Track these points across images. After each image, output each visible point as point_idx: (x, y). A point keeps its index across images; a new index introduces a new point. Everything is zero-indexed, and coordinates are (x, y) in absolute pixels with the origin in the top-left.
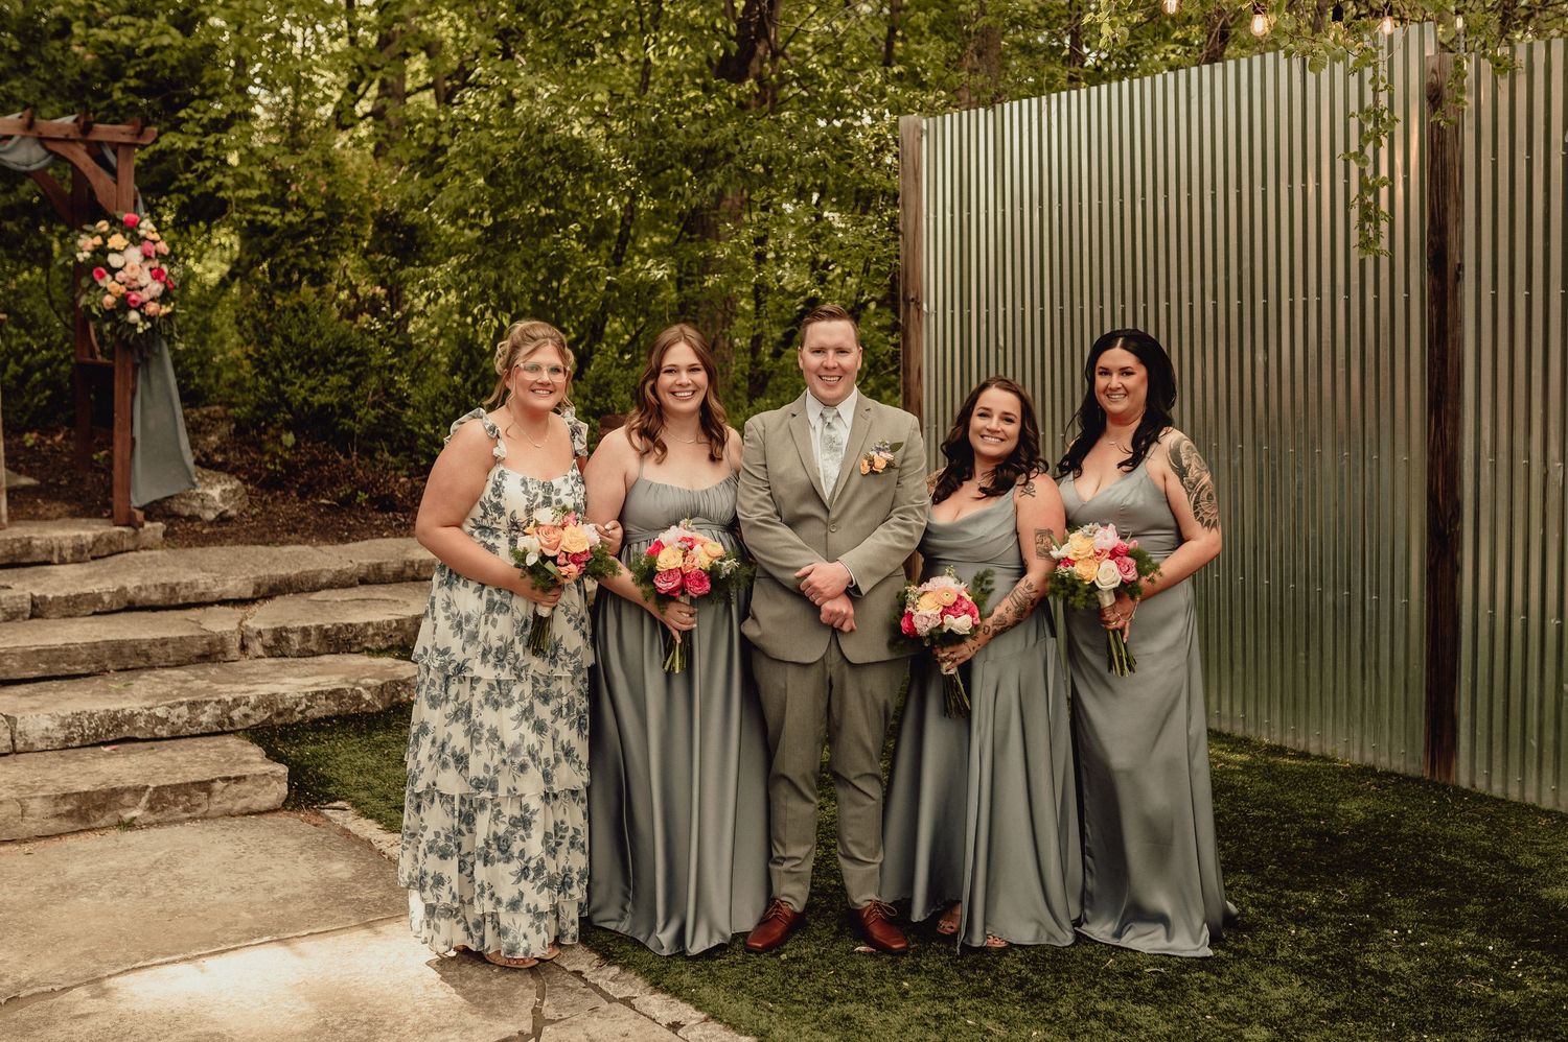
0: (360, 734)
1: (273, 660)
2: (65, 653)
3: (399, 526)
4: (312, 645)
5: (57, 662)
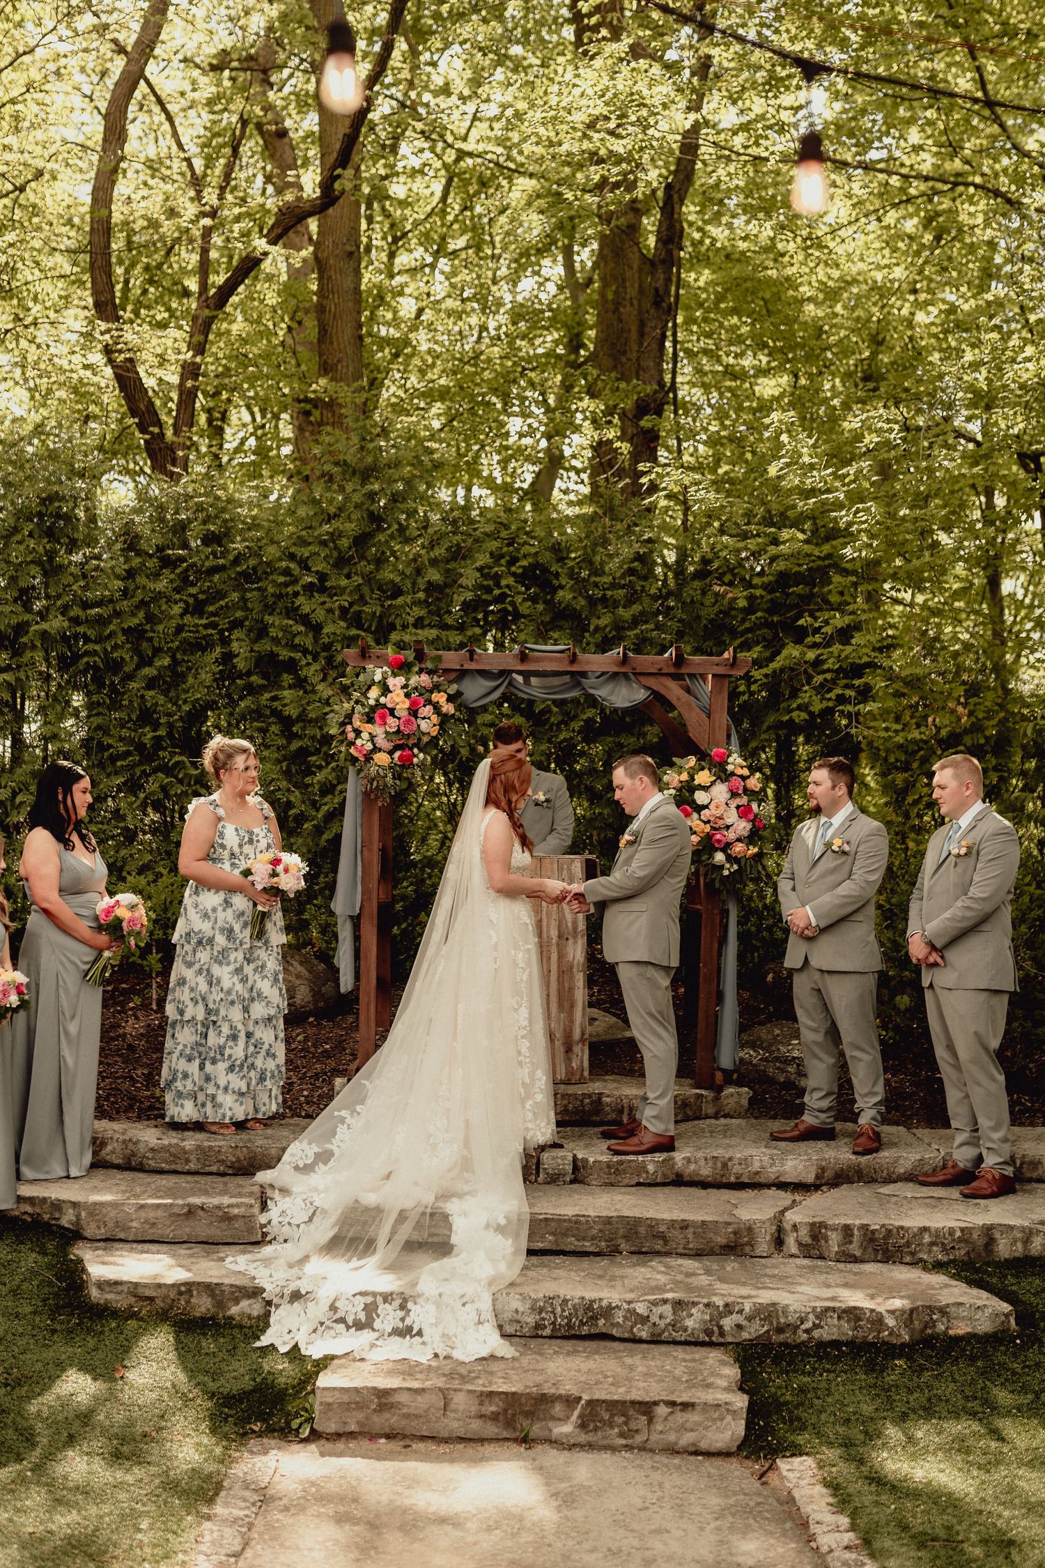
0: (871, 1368)
1: (806, 1262)
2: (576, 1225)
3: (1022, 1112)
4: (855, 1249)
5: (565, 1235)
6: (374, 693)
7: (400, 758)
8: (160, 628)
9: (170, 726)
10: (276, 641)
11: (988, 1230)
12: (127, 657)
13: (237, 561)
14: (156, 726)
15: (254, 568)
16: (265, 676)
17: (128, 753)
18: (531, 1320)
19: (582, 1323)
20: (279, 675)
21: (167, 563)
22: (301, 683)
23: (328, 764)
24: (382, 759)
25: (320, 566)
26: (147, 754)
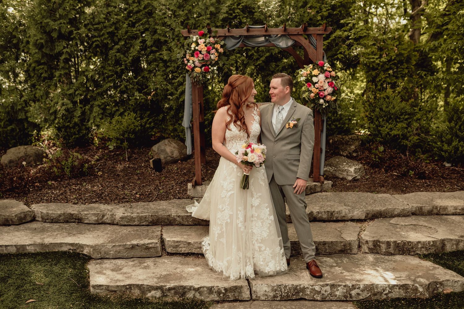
1: (372, 255)
4: (391, 250)
6: (193, 46)
7: (204, 69)
8: (120, 32)
9: (126, 65)
10: (160, 34)
11: (443, 242)
12: (110, 42)
13: (145, 8)
14: (121, 65)
15: (151, 10)
16: (157, 47)
17: (112, 75)
18: (272, 294)
19: (293, 295)
20: (162, 46)
23: (180, 76)
24: (198, 70)
25: (172, 8)
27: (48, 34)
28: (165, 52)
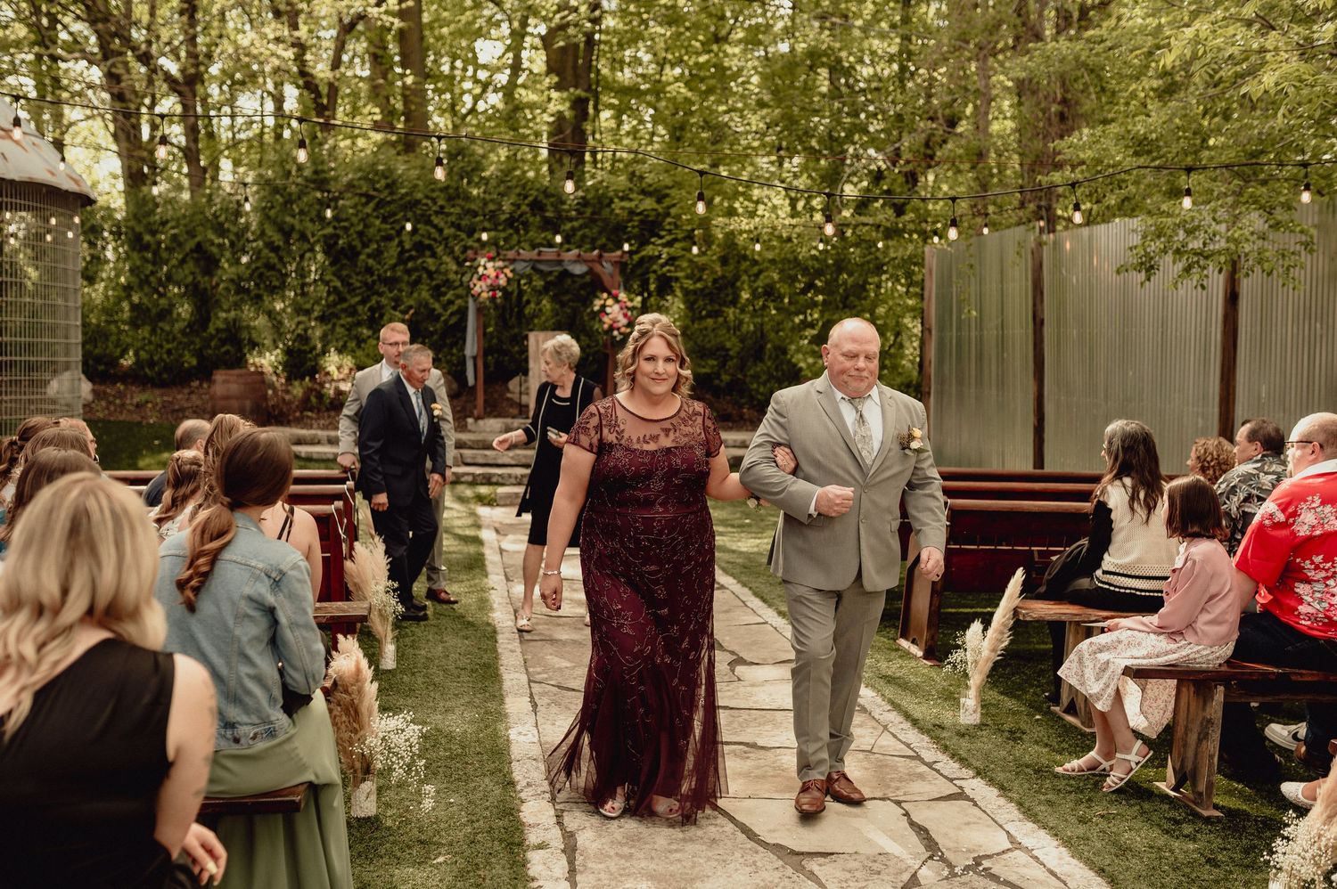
6: (481, 270)
7: (492, 295)
9: (379, 276)
10: (423, 236)
13: (401, 198)
14: (372, 274)
21: (370, 198)
22: (434, 255)
24: (485, 295)
25: (441, 202)
26: (369, 287)
27: (286, 233)
28: (430, 261)
